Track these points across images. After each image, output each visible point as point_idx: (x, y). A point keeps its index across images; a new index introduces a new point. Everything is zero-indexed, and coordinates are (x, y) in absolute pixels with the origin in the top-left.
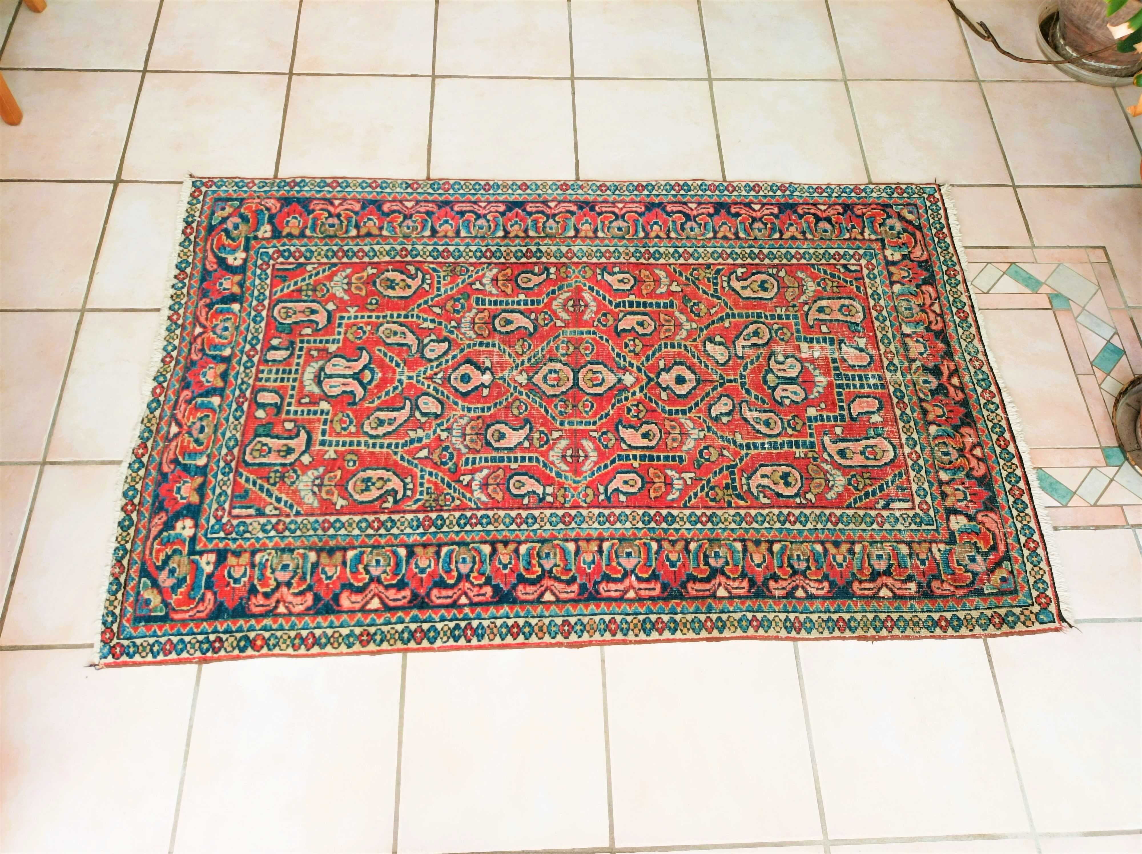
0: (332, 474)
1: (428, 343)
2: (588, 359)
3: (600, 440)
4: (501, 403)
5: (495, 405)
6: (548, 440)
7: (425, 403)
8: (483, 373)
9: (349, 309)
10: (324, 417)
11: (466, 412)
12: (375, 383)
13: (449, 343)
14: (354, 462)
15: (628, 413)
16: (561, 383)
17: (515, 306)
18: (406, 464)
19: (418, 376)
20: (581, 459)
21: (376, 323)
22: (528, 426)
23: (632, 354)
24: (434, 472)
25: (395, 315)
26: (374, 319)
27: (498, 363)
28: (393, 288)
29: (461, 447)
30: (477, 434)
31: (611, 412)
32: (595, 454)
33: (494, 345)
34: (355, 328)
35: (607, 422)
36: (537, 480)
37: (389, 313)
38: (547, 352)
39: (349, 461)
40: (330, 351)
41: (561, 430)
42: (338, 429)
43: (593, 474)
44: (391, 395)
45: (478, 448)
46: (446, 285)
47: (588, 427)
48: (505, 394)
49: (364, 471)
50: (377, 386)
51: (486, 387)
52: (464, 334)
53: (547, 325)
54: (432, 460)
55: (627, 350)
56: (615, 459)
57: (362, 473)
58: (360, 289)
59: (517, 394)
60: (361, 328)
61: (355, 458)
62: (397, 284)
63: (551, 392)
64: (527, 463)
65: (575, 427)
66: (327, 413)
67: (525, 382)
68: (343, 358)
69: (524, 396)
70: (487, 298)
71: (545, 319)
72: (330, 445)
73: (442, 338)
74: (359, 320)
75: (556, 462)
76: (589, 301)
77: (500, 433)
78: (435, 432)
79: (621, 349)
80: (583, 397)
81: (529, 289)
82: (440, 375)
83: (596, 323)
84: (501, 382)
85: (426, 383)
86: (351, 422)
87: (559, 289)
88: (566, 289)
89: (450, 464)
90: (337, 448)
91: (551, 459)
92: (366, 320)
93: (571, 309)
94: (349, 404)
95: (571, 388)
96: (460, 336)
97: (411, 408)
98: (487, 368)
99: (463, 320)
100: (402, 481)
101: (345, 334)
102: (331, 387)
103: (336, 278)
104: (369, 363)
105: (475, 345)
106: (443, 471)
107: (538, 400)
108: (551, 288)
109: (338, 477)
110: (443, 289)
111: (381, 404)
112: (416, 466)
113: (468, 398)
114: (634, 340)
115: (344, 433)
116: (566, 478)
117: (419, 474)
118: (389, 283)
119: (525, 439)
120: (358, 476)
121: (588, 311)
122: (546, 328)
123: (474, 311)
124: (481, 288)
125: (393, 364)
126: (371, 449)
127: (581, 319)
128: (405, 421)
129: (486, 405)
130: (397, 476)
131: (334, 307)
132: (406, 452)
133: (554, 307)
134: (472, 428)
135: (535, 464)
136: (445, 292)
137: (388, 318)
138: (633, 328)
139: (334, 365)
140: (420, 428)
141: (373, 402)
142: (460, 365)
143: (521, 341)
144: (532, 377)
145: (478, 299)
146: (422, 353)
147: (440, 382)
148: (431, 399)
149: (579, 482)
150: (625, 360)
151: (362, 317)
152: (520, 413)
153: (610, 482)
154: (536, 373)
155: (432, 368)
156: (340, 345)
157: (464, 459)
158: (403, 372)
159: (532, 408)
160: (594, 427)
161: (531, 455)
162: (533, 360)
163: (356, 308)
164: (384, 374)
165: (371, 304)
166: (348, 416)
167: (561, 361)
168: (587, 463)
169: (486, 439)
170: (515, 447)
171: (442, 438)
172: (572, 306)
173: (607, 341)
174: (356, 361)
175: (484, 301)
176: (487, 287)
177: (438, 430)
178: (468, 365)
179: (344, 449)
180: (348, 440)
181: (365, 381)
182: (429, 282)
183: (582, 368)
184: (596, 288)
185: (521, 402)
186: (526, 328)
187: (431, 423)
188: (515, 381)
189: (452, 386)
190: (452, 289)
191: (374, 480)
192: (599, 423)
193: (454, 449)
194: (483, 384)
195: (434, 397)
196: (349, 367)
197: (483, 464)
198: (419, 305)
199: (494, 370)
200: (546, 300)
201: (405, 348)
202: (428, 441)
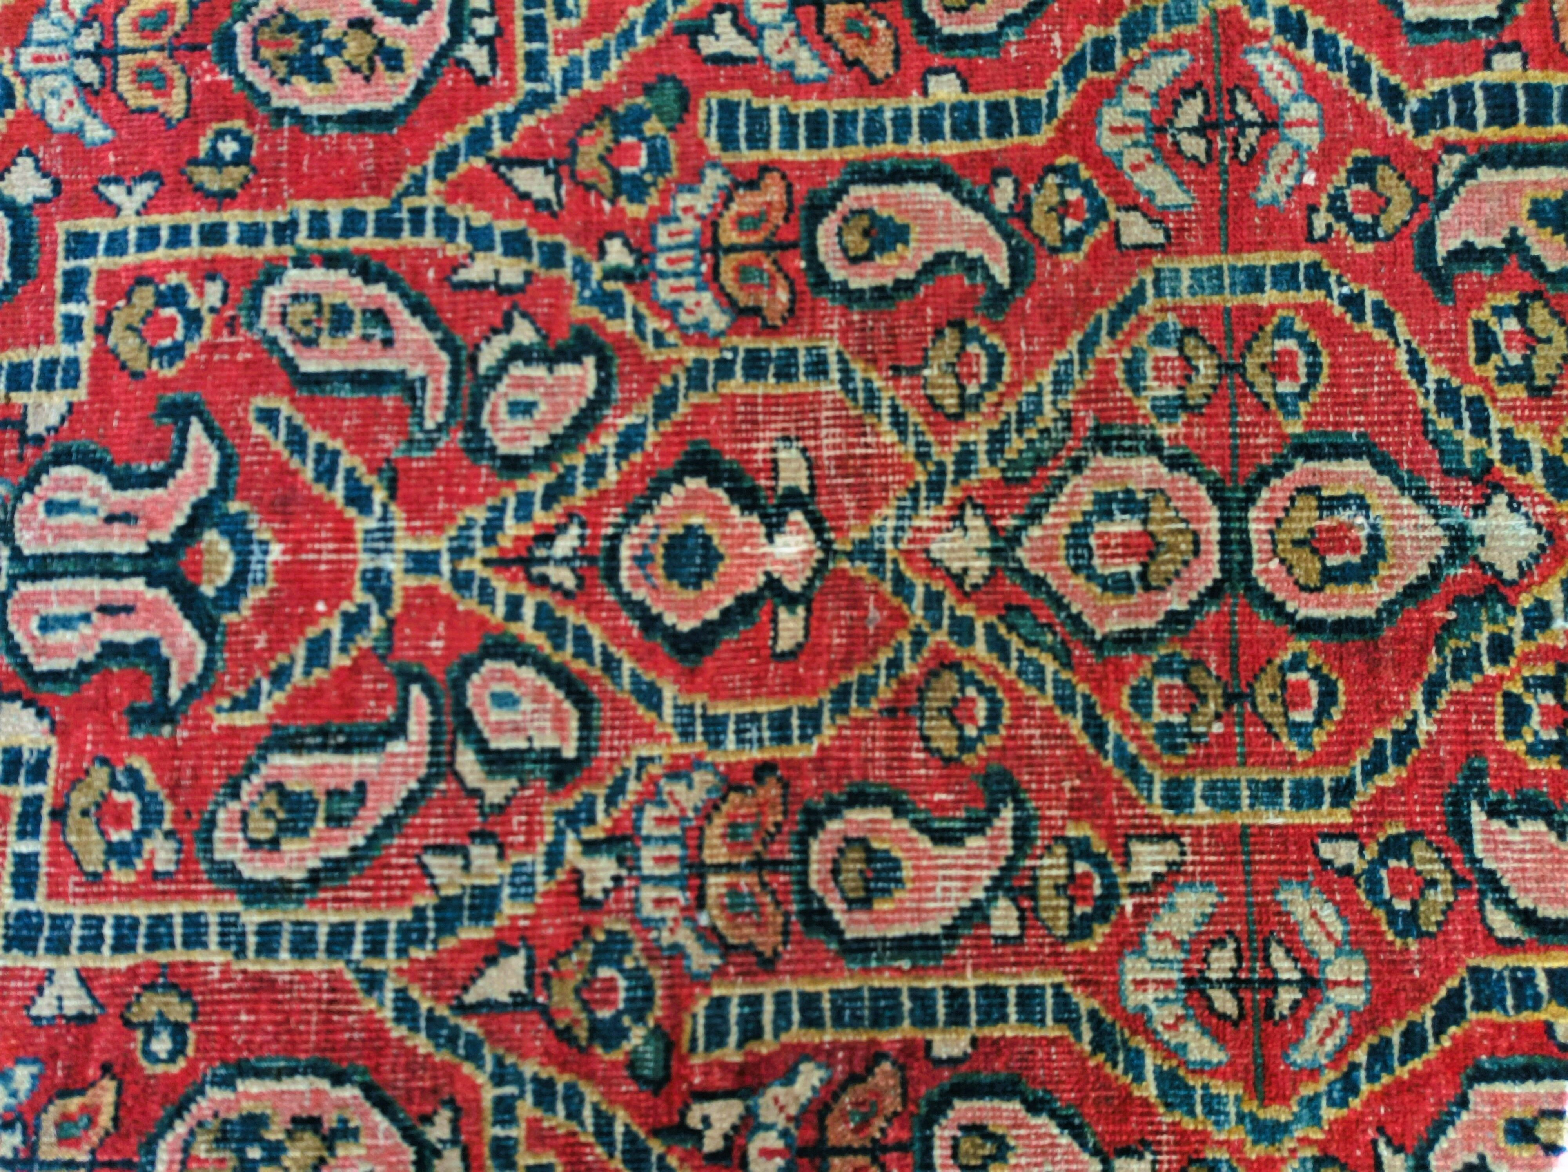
0: (74, 1104)
1: (502, 367)
2: (1295, 428)
3: (1374, 889)
4: (867, 689)
5: (841, 696)
6: (1111, 891)
7: (504, 700)
8: (773, 528)
9: (115, 193)
10: (23, 789)
11: (698, 746)
12: (255, 595)
13: (603, 364)
14: (178, 1030)
15: (1512, 732)
16: (1165, 564)
17: (915, 144)
18: (422, 1043)
19: (459, 552)
20: (1286, 997)
21: (248, 263)
22: (1007, 815)
23: (1517, 391)
24: (561, 1082)
25: (335, 223)
26: (232, 248)
27: (841, 462)
28: (321, 75)
29: (685, 937)
30: (758, 864)
31: (1425, 726)
32: (1358, 969)
33: (818, 368)
34: (145, 297)
35: (1404, 788)
36: (1065, 1123)
37: (304, 208)
38: (1085, 397)
39: (150, 1030)
40: (35, 427)
41: (1172, 835)
42: (93, 860)
43: (1350, 1087)
44: (338, 660)
45: (767, 942)
46: (571, 40)
47: (1311, 818)
48: (884, 635)
49: (227, 1082)
50: (264, 610)
51: (792, 600)
52: (670, 311)
53: (1075, 240)
54: (546, 1012)
55: (1489, 371)
56: (1457, 994)
57: (215, 1094)
58: (162, 86)
59: (941, 636)
60: (176, 296)
61: (180, 1012)
62: (336, 47)
63: (1115, 625)
64: (1012, 1028)
65: (1243, 817)
66: (38, 773)
67: (980, 566)
68: (96, 465)
69: (980, 648)
70: (775, 106)
71: (1063, 209)
72: (59, 946)
73: (563, 337)
74: (161, 253)
75: (1161, 1016)
76: (1282, 95)
77: (871, 857)
78: (554, 857)
79: (1457, 364)
80: (1275, 645)
81: (976, 41)
82: (564, 545)
83: (1321, 222)
84: (861, 569)
85: (501, 587)
86: (151, 816)
87: (1129, 41)
88: (1162, 35)
89: (637, 1036)
90: (90, 961)
91: (1133, 999)
92: (194, 250)
93: (1194, 146)
94: (137, 716)
95: (1215, 592)
96: (652, 324)
97: (435, 728)
98: (793, 499)
99: (663, 238)
100: (411, 1136)
101: (103, 331)
102: (46, 625)
103: (41, 29)
104: (222, 492)
105: (725, 369)
106: (607, 1083)
107: (1050, 666)
108: (1091, 32)
109: (105, 1120)
110: (555, 66)
111: (284, 711)
112: (474, 1055)
113: (709, 664)
114: (1520, 312)
115: (120, 875)
116: (1213, 1106)
117: (489, 1094)
118: (296, 41)
119: (997, 886)
120: (202, 1107)
121: (1283, 151)
122: (1071, 259)
123: (714, 179)
124: (741, 47)
125: (339, 493)
126: (252, 964)
127: (1246, 202)
128: (410, 802)
129: (795, 703)
130: (385, 1107)
131: (44, 188)
132: (415, 974)
133: (1108, 142)
134: (733, 830)
135: (1052, 1030)
136: (570, 79)
137: (302, 239)
138: (1514, 242)
139: (54, 507)
140: (484, 836)
141: (251, 703)
142: (661, 486)
143: (950, 336)
144: (1014, 540)
145: (728, 109)
146: (473, 426)
147: (564, 577)
148: (527, 673)
149: (1282, 1129)
150: (1481, 428)
151: (179, 236)
152: (965, 745)
153: (1440, 1128)
154: (1034, 516)
155: (525, 501)
156: (81, 394)
157: (700, 1007)
158: (386, 534)
159: (1022, 710)
160: (1343, 817)
161: (1034, 979)
162: (1016, 443)
163: (145, 189)
164: (297, 548)
165: (215, 160)
166: (136, 783)
167: (1154, 447)
168: (1319, 1022)
169: (806, 893)
170: (951, 932)
171: (593, 889)
172: (1201, 130)
173: (1384, 318)
174: (157, 480)
175: (757, 117)
176: (771, 42)
177: (571, 848)
178: (696, 483)
179: (123, 962)
180: (141, 910)
181: (208, 590)
182: (485, 27)
183: (1263, 478)
184: (1314, 22)
185: (966, 680)
186: (973, 266)
187: (532, 810)
188: (933, 565)
189: (627, 602)
190: (600, 60)
191: (274, 1134)
192: (1364, 791)
193: (653, 952)
194: (773, 585)
195: (544, 666)
196: (126, 518)
197: (796, 1034)
198: (448, 160)
199: (823, 504)
200: (1063, 104)
201: (390, 399)
202: (523, 909)
